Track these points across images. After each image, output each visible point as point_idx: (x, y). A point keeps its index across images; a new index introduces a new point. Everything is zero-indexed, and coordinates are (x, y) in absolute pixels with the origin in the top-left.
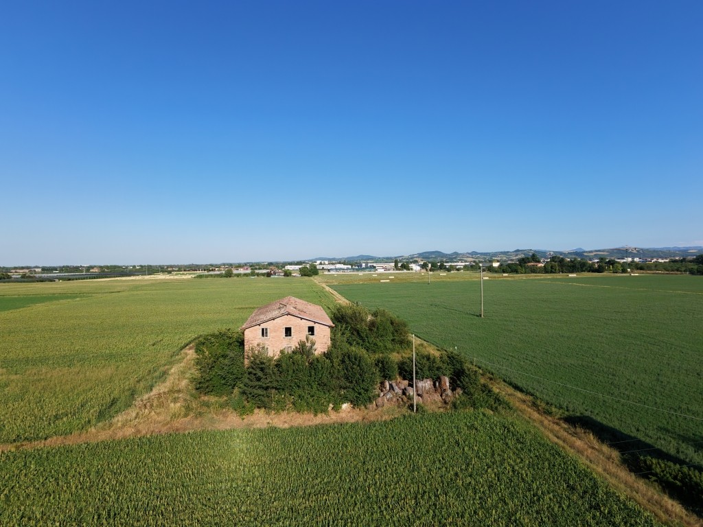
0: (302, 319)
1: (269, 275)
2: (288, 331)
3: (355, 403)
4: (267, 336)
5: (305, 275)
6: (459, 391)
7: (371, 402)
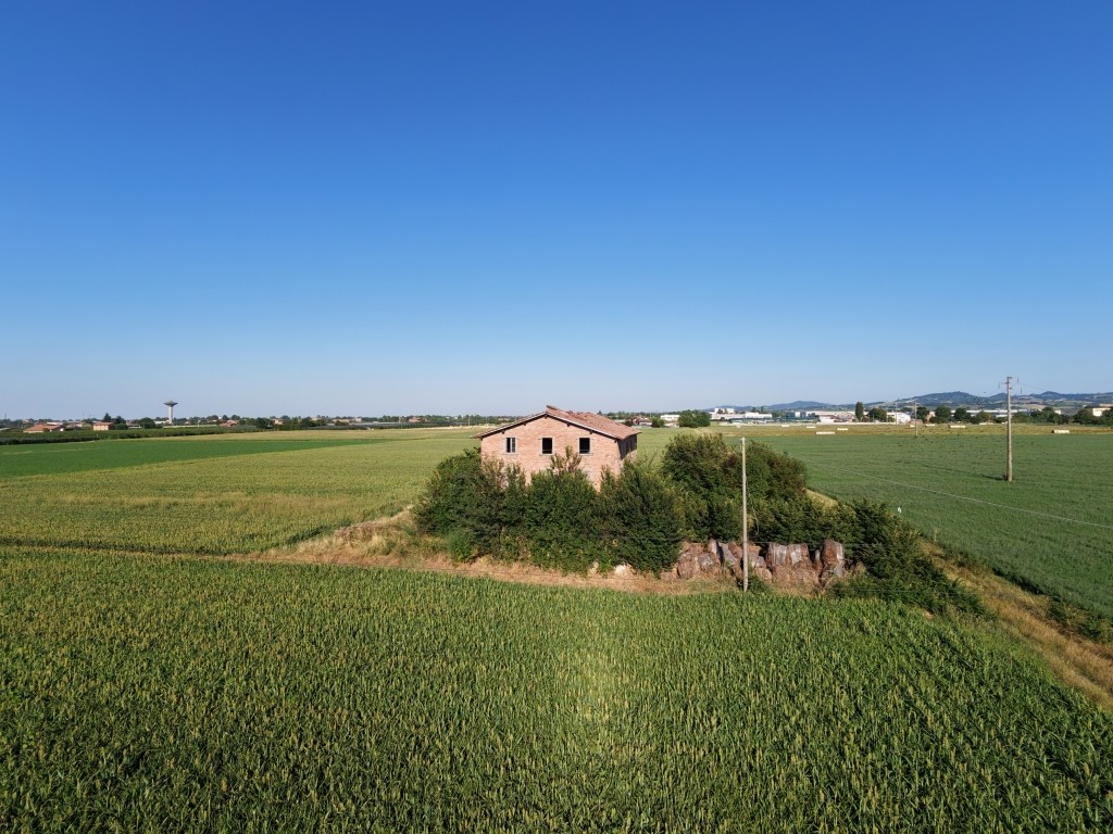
2: (547, 445)
3: (639, 567)
4: (514, 450)
5: (685, 426)
6: (861, 568)
7: (670, 567)
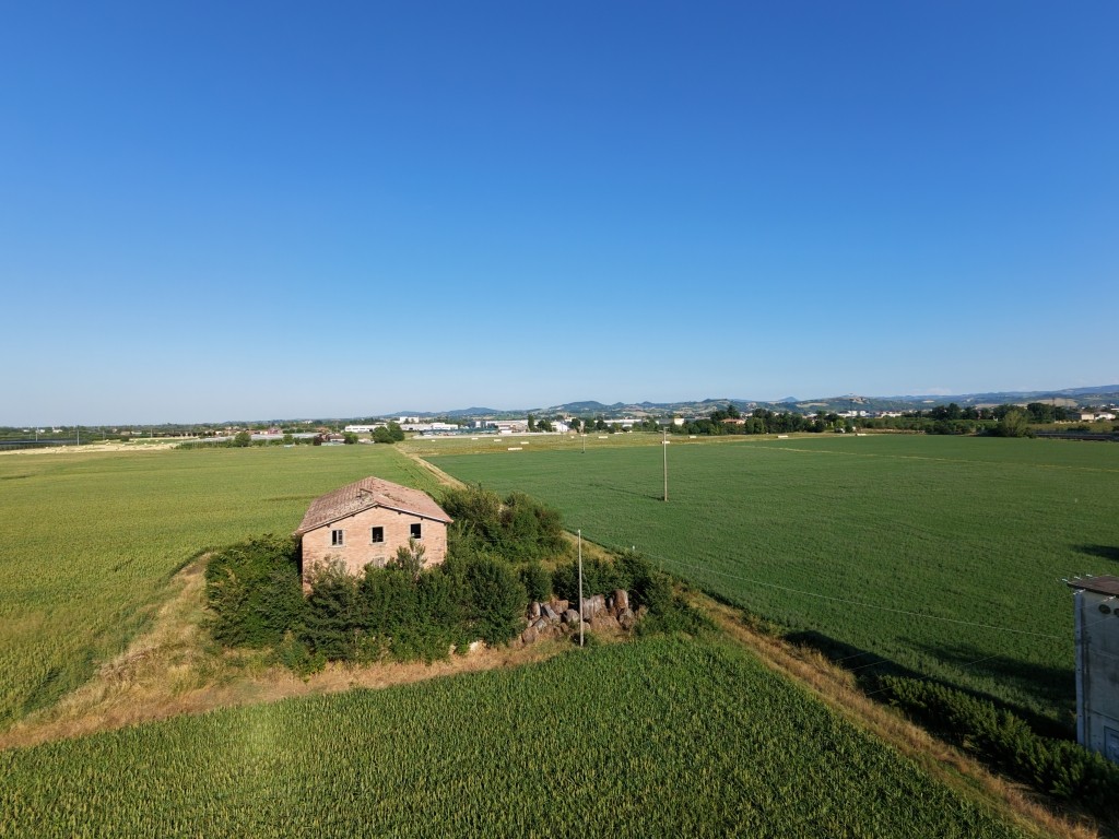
0: (400, 512)
1: (317, 441)
2: (378, 534)
3: (490, 640)
4: (341, 543)
5: (382, 442)
6: (644, 610)
7: (514, 635)
